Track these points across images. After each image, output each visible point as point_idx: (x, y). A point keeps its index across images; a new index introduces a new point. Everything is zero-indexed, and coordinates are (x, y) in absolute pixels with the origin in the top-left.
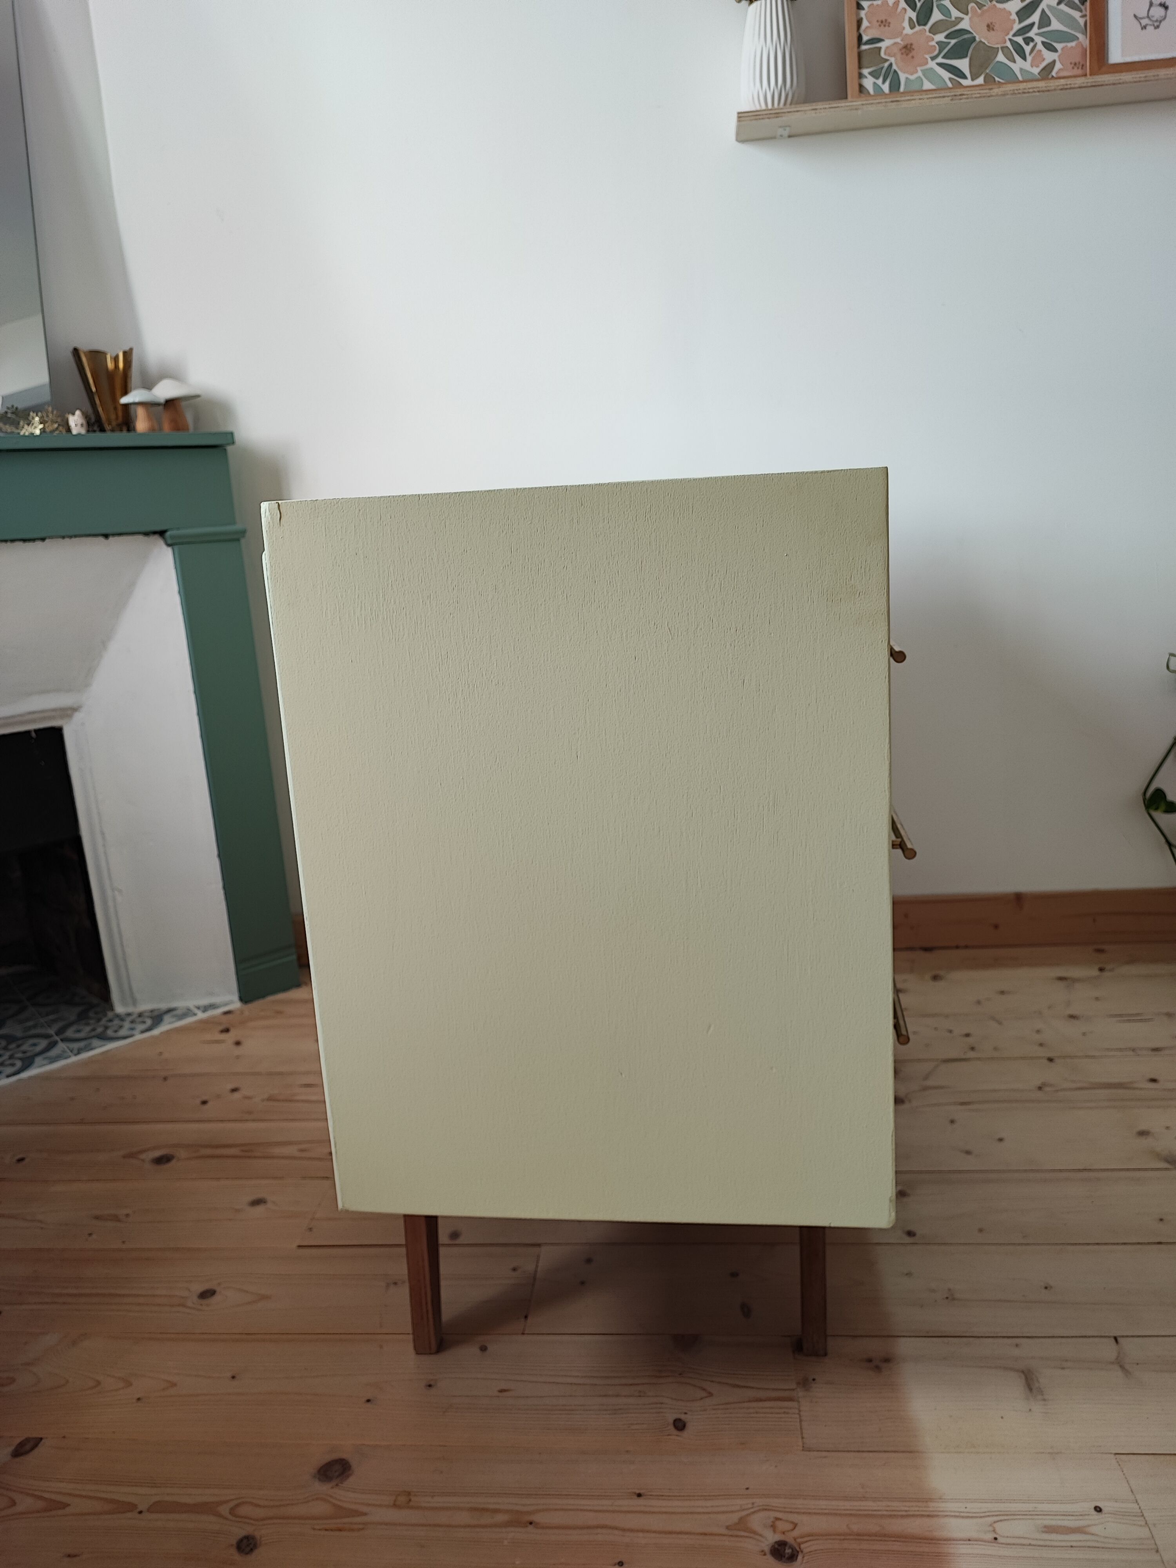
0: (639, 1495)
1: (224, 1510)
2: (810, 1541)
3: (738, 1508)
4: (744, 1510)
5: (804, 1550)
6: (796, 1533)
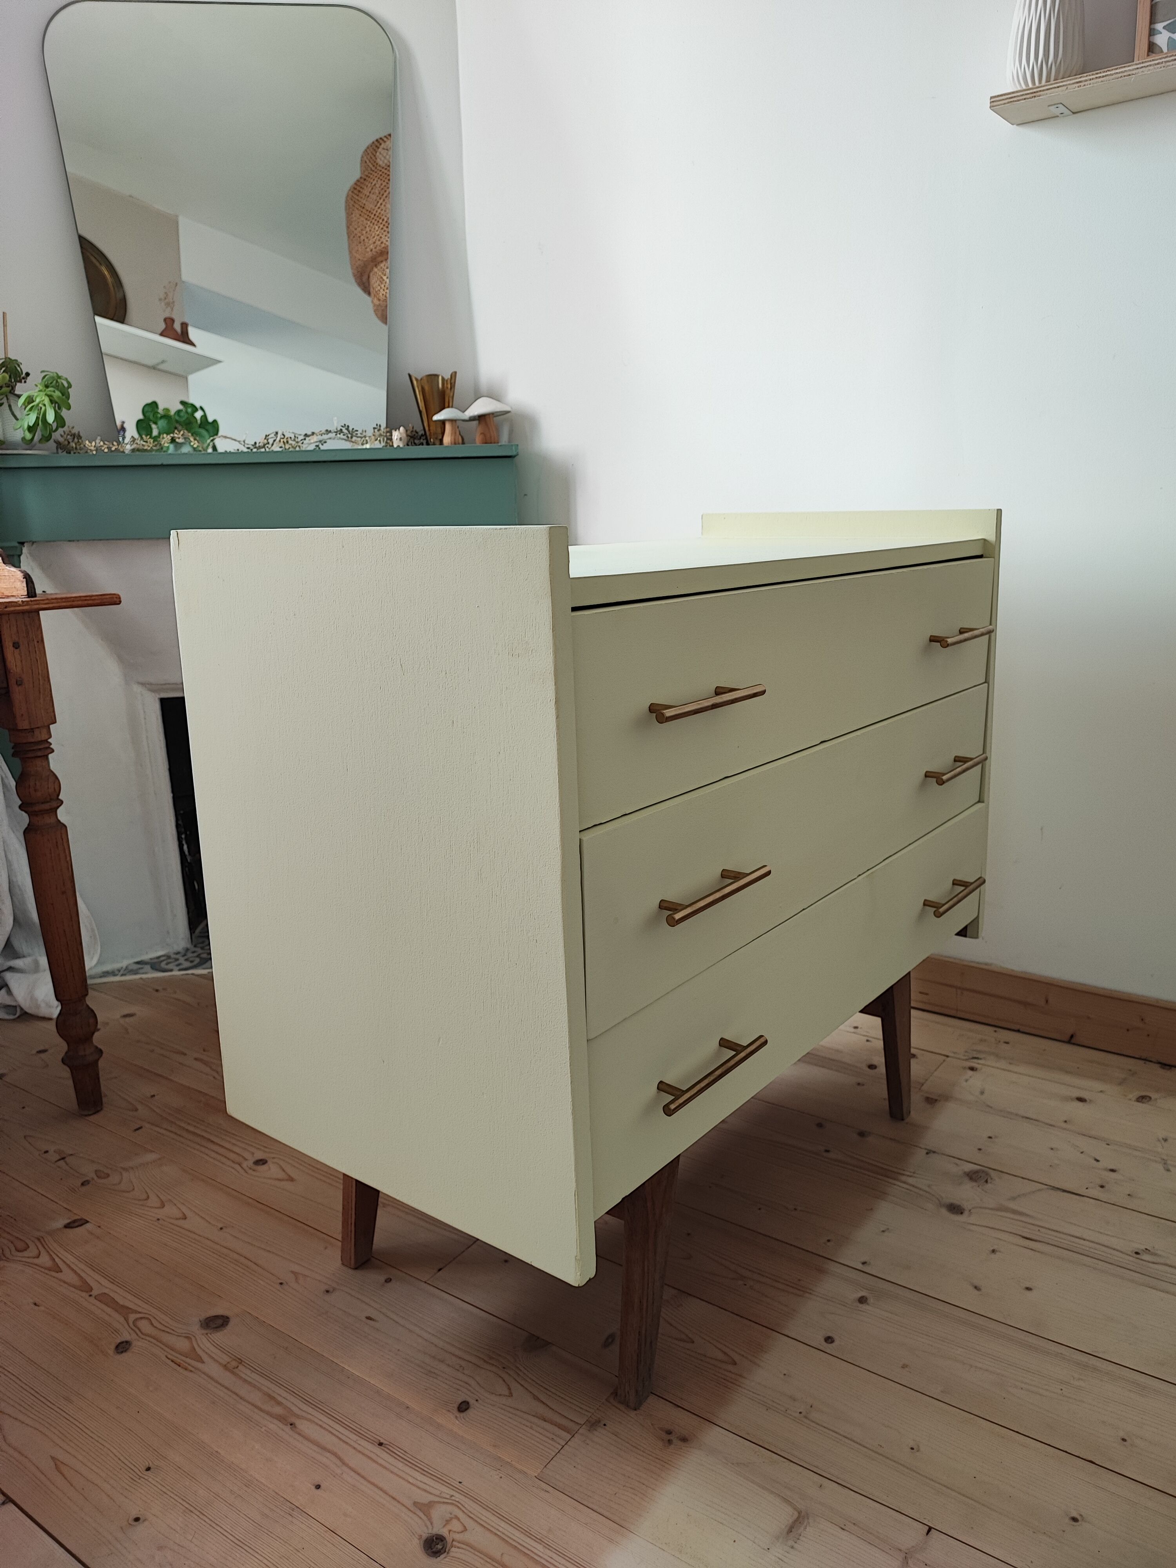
0: (381, 1444)
1: (133, 1317)
2: (463, 1549)
3: (438, 1493)
4: (441, 1497)
5: (451, 1553)
6: (457, 1537)
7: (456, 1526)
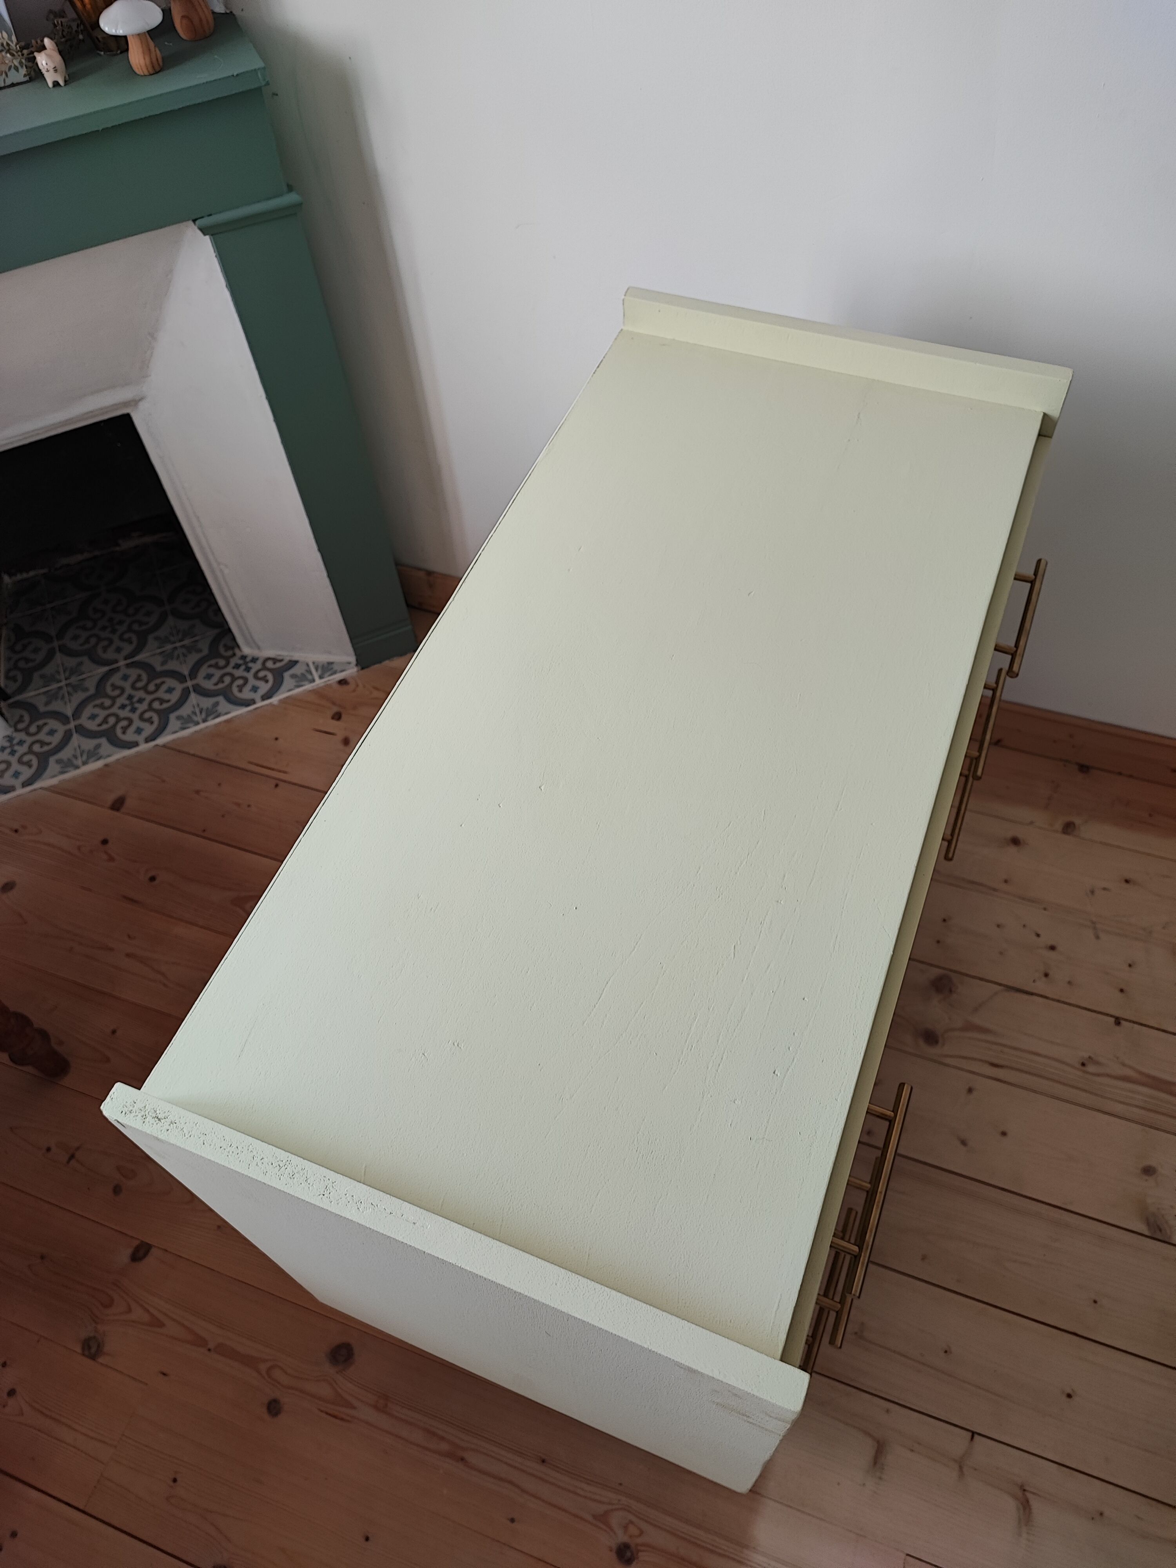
0: (543, 1461)
1: (263, 1367)
2: (646, 1551)
3: (607, 1500)
4: (611, 1504)
5: (639, 1558)
6: (639, 1540)
7: (633, 1530)
